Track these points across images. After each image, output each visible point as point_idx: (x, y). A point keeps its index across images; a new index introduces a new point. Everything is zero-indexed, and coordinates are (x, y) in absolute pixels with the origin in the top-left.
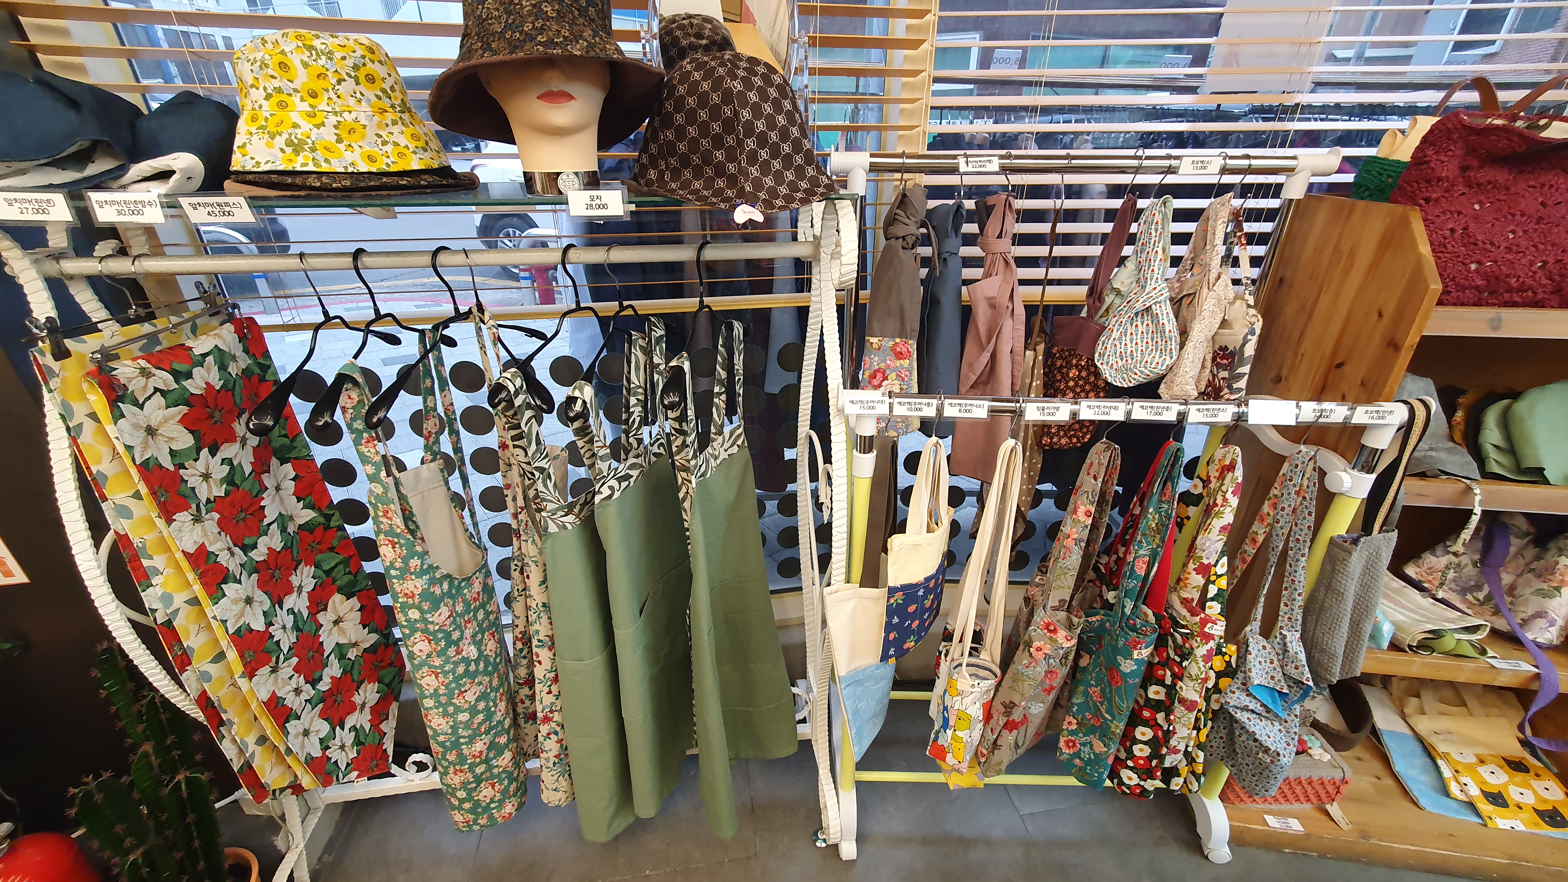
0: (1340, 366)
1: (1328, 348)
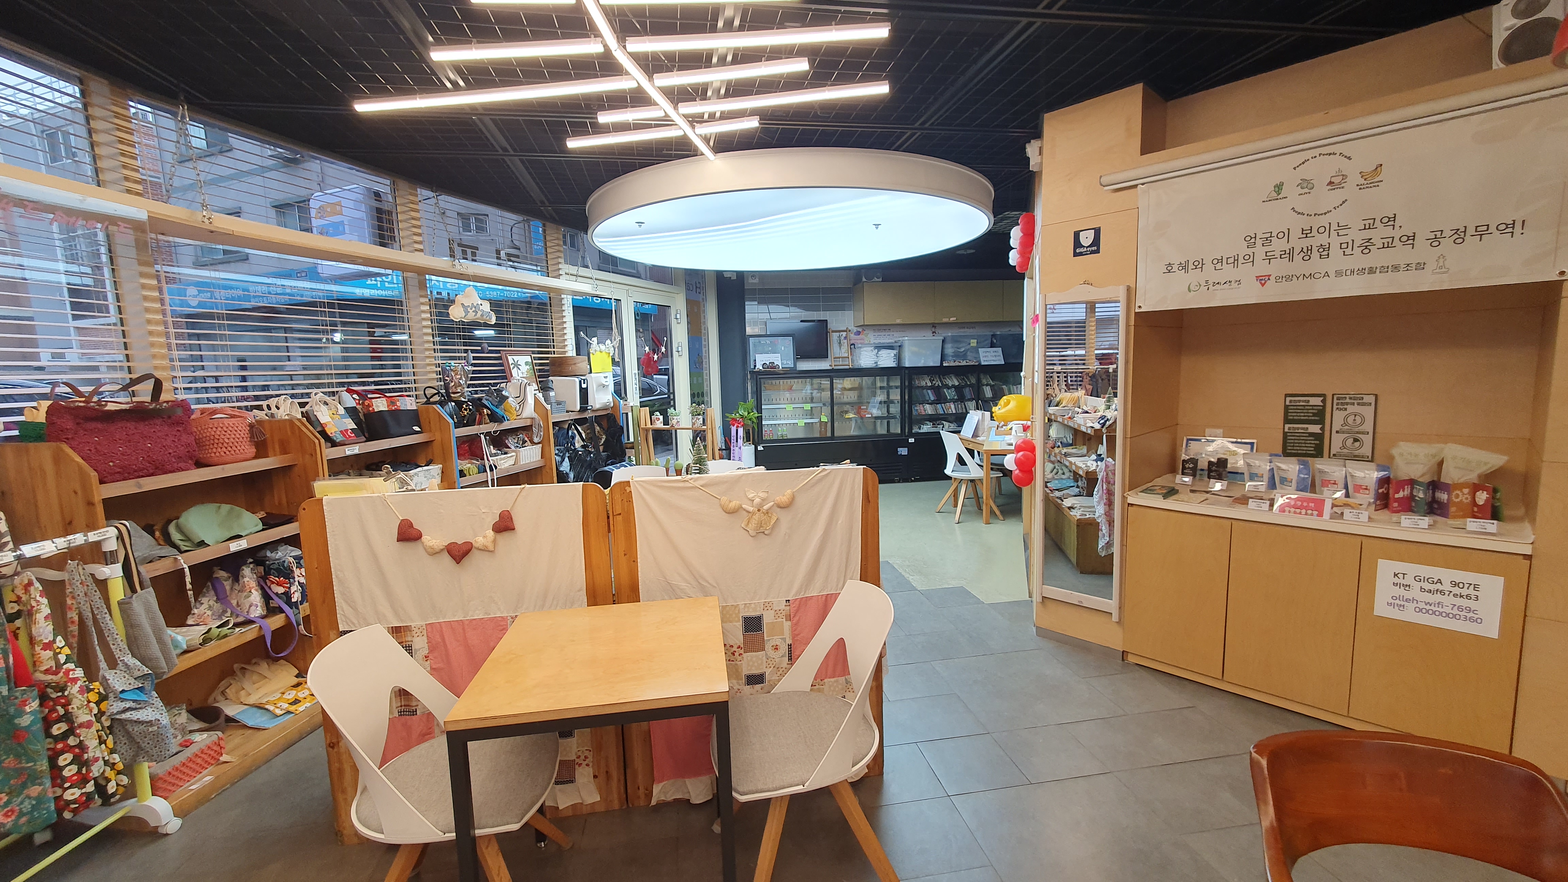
0: (70, 523)
1: (58, 517)
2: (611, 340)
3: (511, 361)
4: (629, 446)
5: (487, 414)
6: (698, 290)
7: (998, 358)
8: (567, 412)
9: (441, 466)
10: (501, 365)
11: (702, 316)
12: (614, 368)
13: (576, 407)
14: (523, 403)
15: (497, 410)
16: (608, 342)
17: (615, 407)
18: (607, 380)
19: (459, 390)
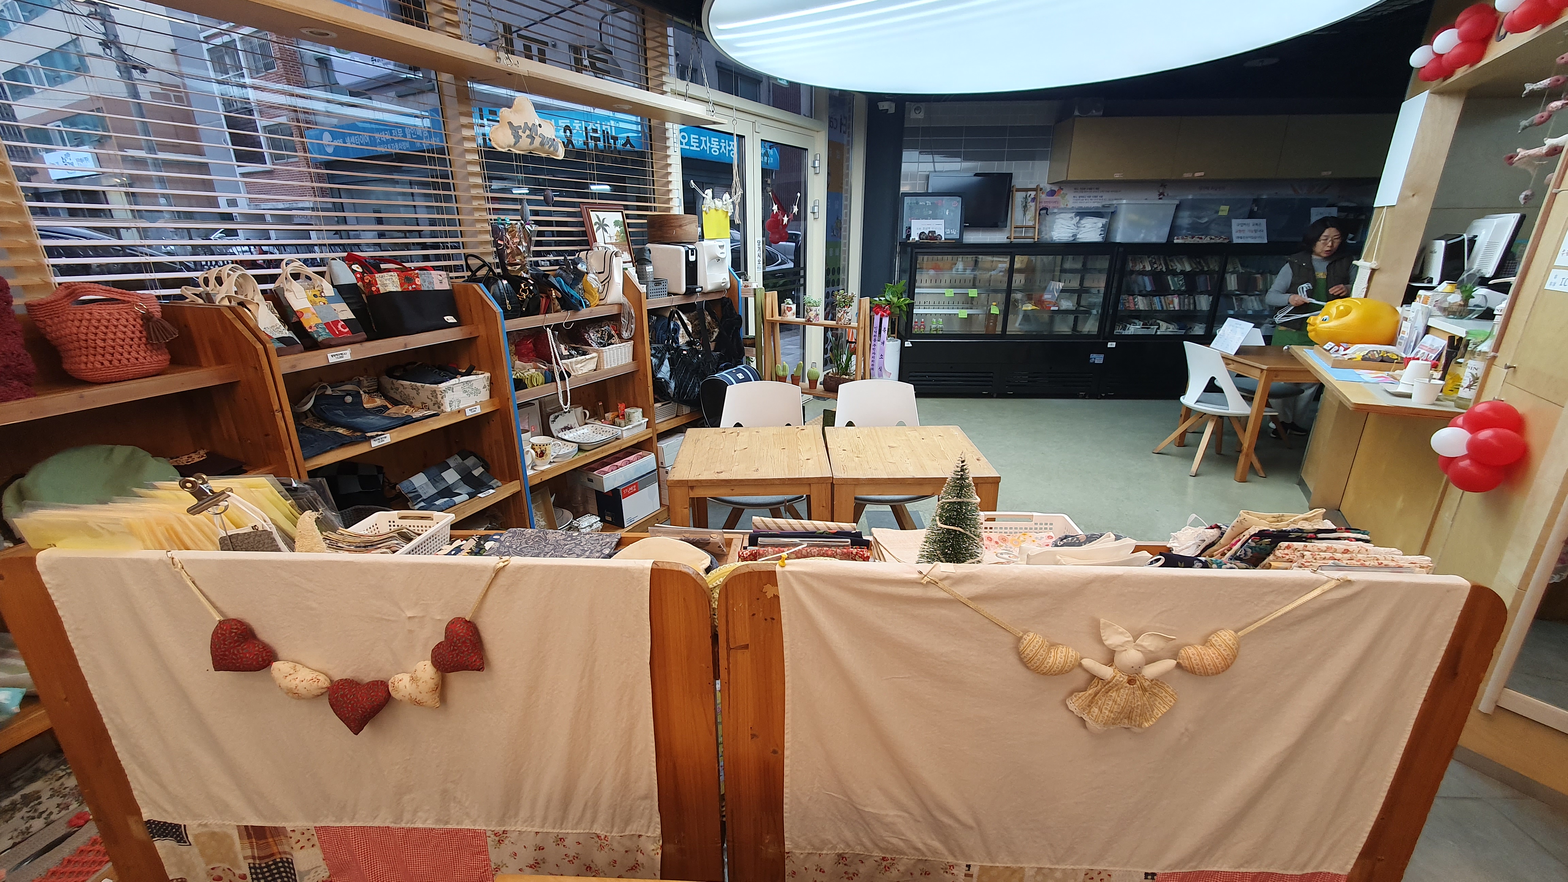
2: (730, 194)
3: (594, 220)
4: (748, 342)
5: (557, 297)
6: (844, 128)
7: (1258, 234)
8: (669, 294)
9: (488, 375)
10: (582, 224)
11: (845, 164)
12: (732, 231)
13: (680, 286)
14: (607, 281)
15: (572, 292)
16: (727, 196)
17: (733, 289)
18: (724, 250)
19: (518, 261)
